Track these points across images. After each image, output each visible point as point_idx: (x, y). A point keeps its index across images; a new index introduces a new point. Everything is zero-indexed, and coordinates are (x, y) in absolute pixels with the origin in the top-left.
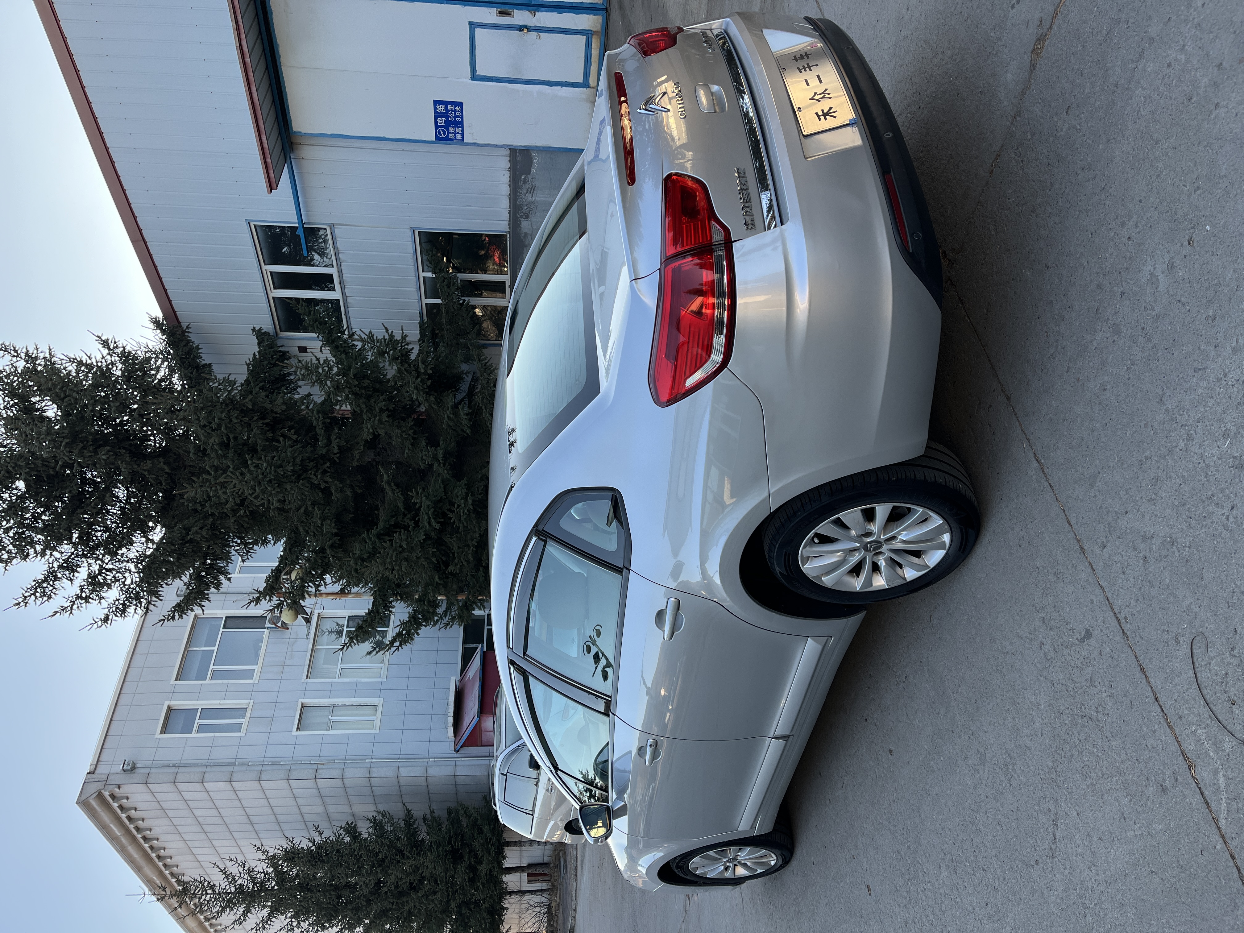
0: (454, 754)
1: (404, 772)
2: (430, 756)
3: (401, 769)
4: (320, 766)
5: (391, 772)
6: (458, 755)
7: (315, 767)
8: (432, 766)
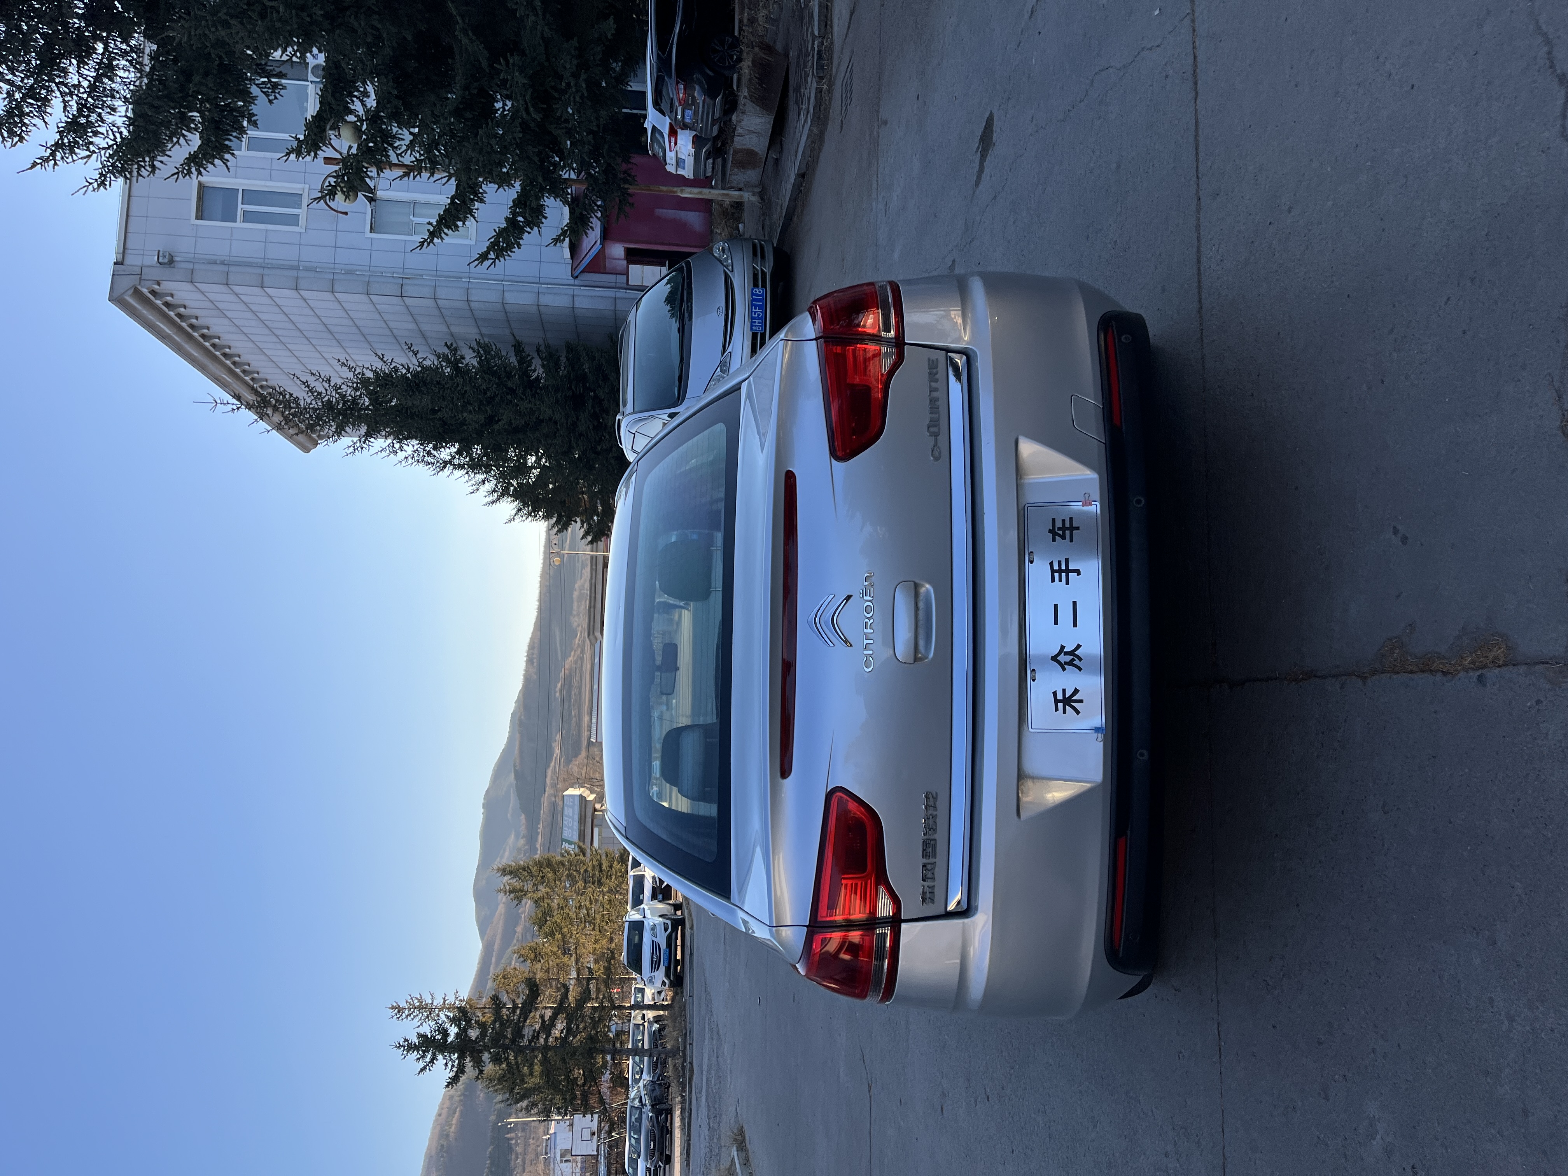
0: (572, 281)
1: (510, 298)
2: (542, 280)
3: (506, 294)
4: (405, 281)
5: (492, 297)
6: (577, 282)
7: (400, 281)
8: (544, 294)
